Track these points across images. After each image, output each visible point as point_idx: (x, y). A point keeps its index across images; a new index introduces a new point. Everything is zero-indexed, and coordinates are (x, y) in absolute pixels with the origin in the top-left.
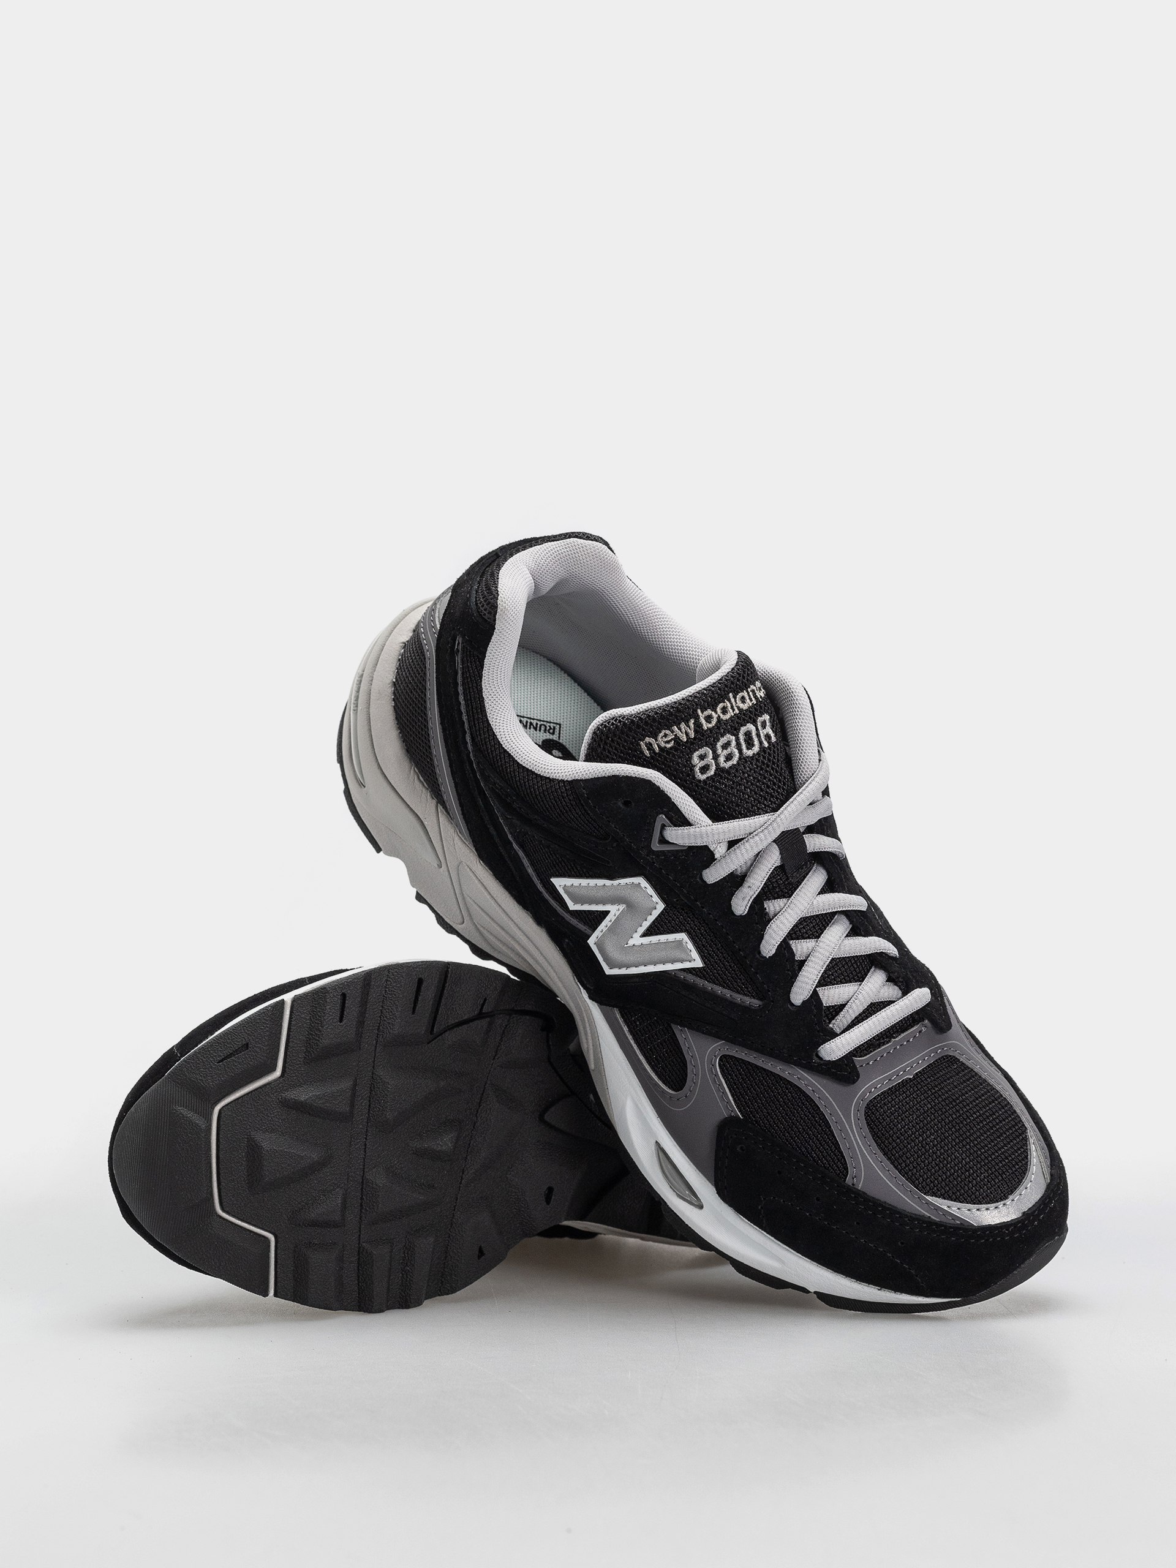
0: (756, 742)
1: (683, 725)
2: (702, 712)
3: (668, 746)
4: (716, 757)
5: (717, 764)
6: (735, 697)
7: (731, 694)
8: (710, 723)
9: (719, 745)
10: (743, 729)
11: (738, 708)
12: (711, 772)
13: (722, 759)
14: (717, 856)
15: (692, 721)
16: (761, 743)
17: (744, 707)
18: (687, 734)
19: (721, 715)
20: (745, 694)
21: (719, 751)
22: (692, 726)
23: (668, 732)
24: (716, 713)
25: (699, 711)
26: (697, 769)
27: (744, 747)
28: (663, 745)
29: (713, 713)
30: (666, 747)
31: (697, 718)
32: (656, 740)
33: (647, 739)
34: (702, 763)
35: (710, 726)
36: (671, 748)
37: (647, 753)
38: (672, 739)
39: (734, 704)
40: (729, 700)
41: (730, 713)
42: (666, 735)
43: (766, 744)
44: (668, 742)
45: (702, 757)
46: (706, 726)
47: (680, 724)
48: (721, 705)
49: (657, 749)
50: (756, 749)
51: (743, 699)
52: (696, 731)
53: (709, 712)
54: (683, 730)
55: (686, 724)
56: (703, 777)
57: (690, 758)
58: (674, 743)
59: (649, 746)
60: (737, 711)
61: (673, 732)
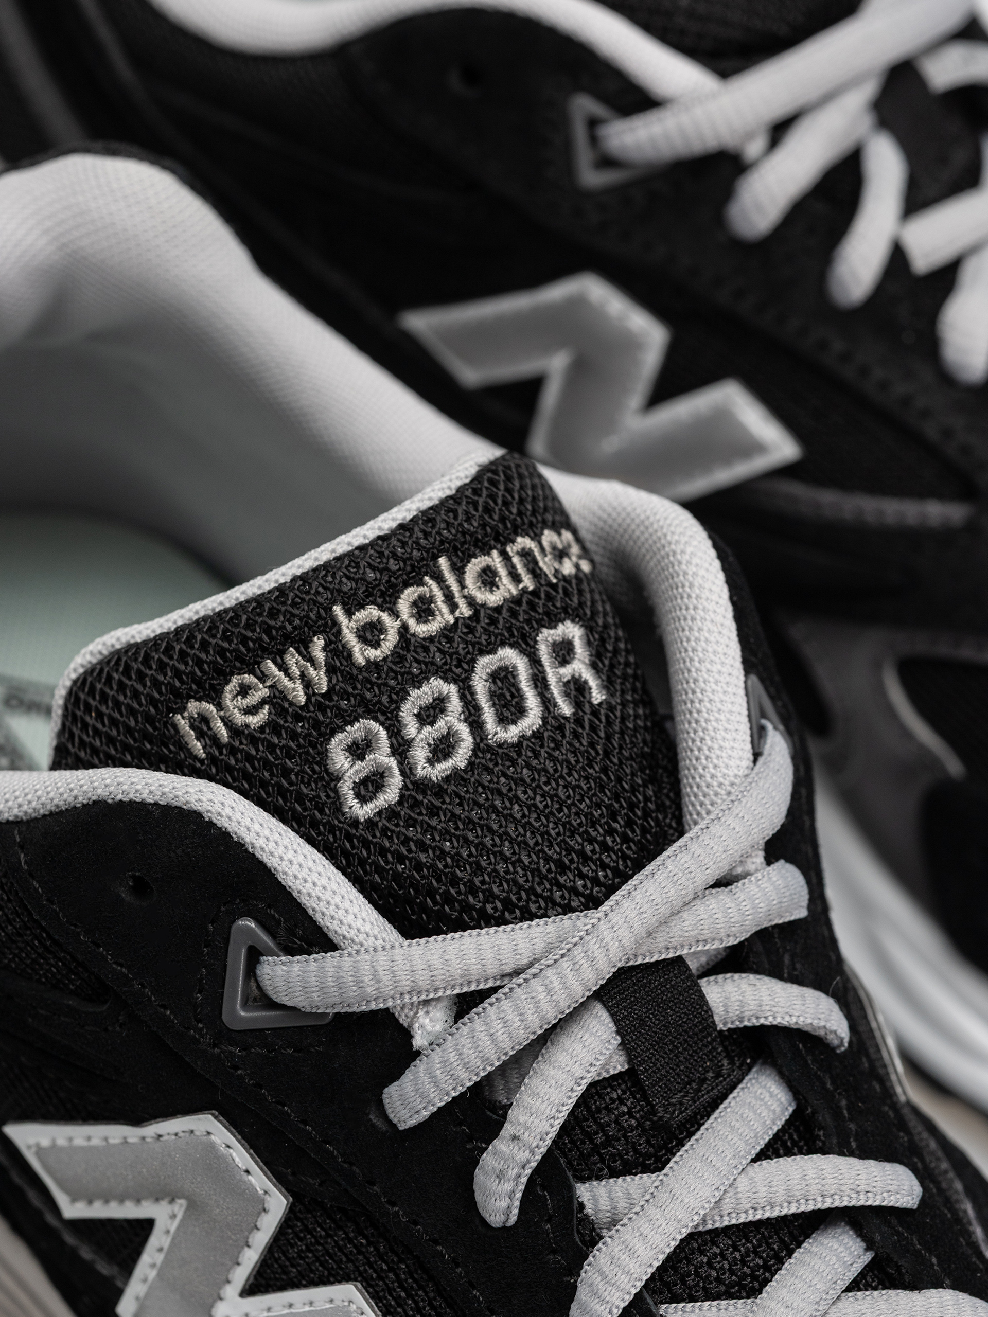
0: (532, 701)
1: (293, 658)
2: (349, 613)
3: (255, 721)
4: (401, 748)
5: (407, 770)
6: (459, 571)
7: (443, 562)
8: (376, 645)
9: (408, 712)
10: (485, 664)
11: (471, 601)
12: (390, 795)
13: (420, 754)
14: (419, 1041)
15: (319, 643)
16: (547, 702)
17: (493, 599)
18: (307, 684)
19: (412, 622)
20: (495, 560)
21: (411, 728)
22: (320, 655)
23: (249, 678)
24: (396, 615)
25: (338, 610)
26: (346, 788)
27: (489, 716)
28: (239, 719)
29: (385, 617)
30: (247, 726)
31: (332, 630)
32: (220, 706)
33: (193, 707)
34: (362, 768)
35: (374, 654)
36: (262, 729)
37: (198, 747)
38: (263, 702)
39: (455, 588)
40: (439, 578)
41: (444, 617)
42: (244, 691)
43: (566, 709)
44: (251, 710)
45: (358, 750)
46: (361, 654)
47: (282, 653)
48: (409, 594)
49: (223, 732)
50: (532, 720)
51: (488, 578)
52: (331, 670)
53: (371, 612)
54: (295, 671)
55: (300, 653)
56: (363, 811)
57: (324, 755)
58: (270, 713)
59: (201, 725)
60: (465, 611)
61: (263, 678)
